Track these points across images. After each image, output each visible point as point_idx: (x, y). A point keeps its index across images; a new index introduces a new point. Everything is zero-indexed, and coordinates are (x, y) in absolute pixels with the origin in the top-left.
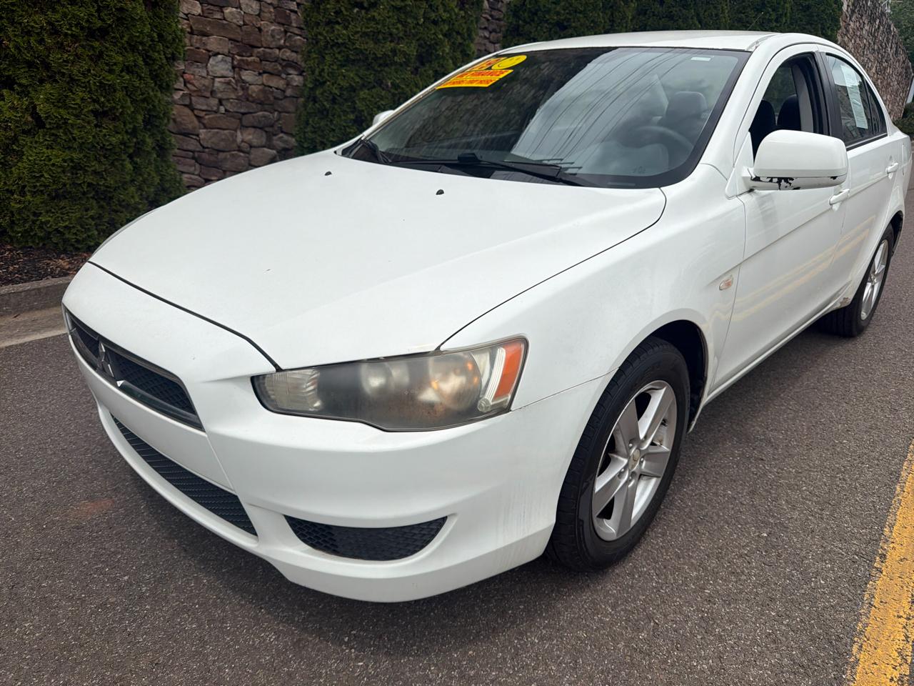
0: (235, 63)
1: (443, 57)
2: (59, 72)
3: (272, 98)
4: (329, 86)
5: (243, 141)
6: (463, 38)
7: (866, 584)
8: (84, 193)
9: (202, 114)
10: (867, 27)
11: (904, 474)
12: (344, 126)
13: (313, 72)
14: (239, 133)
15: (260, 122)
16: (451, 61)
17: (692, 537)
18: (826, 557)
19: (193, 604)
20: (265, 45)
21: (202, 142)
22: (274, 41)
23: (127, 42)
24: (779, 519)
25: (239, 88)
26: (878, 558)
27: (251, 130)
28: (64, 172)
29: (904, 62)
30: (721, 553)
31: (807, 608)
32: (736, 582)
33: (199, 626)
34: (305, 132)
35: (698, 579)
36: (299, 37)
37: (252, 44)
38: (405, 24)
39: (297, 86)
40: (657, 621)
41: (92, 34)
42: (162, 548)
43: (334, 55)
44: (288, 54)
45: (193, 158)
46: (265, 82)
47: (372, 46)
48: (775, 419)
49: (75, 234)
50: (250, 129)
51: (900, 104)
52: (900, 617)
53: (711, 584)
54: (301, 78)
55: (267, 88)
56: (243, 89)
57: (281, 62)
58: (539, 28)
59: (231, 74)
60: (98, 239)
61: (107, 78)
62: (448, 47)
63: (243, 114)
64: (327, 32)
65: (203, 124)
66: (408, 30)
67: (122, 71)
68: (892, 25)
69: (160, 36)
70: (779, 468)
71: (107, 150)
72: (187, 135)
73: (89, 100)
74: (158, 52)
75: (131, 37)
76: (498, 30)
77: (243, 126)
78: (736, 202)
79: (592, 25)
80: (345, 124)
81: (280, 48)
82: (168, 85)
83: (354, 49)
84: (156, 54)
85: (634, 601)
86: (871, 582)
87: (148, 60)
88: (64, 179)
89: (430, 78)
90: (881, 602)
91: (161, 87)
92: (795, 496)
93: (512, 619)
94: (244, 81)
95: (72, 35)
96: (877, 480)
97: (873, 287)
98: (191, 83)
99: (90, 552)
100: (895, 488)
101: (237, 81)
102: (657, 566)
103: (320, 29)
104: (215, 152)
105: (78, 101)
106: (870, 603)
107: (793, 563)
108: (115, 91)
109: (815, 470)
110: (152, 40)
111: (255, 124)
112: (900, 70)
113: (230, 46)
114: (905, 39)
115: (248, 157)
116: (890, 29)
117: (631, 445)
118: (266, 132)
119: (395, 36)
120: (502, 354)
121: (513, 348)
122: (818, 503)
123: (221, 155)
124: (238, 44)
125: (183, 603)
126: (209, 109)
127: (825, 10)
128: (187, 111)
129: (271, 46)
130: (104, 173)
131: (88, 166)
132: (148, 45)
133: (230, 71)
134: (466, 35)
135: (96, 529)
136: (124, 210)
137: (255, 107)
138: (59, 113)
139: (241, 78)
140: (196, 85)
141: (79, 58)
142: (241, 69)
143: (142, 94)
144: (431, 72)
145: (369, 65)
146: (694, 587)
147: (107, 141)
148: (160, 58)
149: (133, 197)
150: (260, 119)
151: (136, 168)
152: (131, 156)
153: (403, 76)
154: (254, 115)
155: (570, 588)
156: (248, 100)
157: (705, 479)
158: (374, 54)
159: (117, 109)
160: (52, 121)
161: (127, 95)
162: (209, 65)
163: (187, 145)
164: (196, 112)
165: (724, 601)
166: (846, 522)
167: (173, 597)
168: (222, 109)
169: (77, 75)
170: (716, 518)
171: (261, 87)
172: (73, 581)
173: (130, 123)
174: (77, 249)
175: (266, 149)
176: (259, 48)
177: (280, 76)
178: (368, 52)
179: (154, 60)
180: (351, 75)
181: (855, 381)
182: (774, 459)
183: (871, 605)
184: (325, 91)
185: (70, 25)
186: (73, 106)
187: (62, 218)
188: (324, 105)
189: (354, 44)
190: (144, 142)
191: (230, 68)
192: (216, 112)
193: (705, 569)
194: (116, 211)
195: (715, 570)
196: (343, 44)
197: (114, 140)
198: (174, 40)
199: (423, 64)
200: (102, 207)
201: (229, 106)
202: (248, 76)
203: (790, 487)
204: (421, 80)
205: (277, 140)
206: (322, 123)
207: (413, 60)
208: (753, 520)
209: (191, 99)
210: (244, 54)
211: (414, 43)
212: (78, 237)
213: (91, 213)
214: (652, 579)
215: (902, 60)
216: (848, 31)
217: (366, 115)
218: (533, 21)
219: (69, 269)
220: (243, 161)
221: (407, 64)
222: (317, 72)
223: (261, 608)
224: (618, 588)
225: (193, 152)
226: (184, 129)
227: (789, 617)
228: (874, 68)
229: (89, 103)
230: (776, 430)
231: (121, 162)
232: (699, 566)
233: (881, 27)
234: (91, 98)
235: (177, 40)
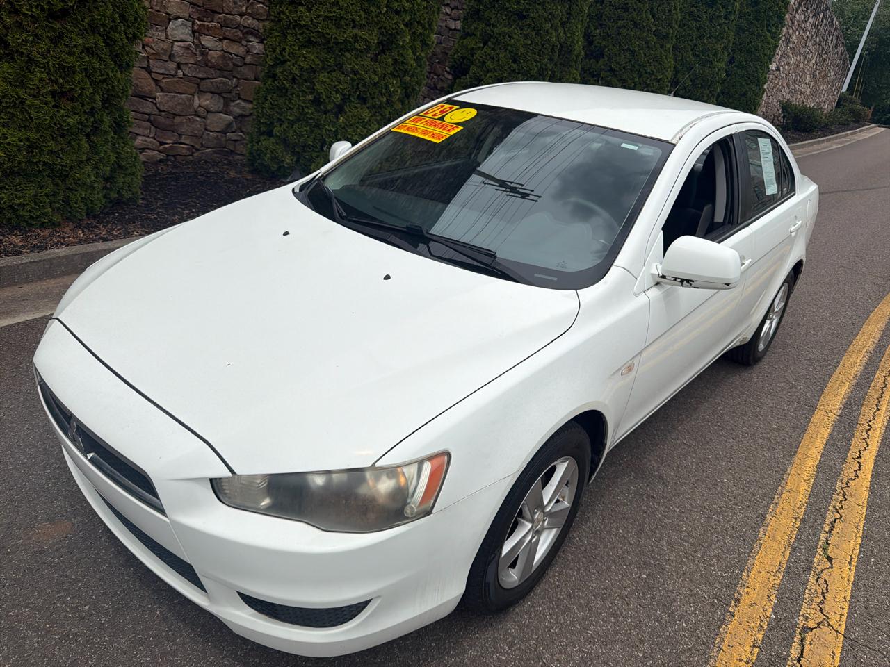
0: (196, 28)
1: (403, 47)
2: (17, 51)
3: (231, 65)
4: (289, 66)
5: (200, 106)
6: (424, 28)
7: (719, 628)
8: (39, 171)
9: (160, 78)
10: (811, 20)
11: (768, 517)
12: (302, 106)
13: (274, 50)
14: (196, 98)
15: (218, 88)
16: (410, 51)
17: (583, 577)
18: (691, 600)
19: (148, 636)
20: (226, 11)
21: (158, 105)
22: (236, 7)
23: (89, 24)
24: (658, 560)
25: (198, 53)
26: (733, 602)
27: (209, 96)
28: (19, 150)
29: (842, 54)
30: (605, 594)
31: (669, 650)
32: (615, 623)
33: (153, 659)
34: (263, 108)
35: (583, 619)
36: (261, 5)
37: (214, 9)
38: (367, 12)
39: (257, 54)
40: (545, 661)
41: (52, 15)
42: (118, 577)
43: (296, 35)
44: (250, 21)
45: (149, 120)
46: (225, 48)
47: (335, 30)
48: (670, 453)
49: (30, 211)
50: (208, 94)
51: (835, 93)
52: (741, 660)
53: (594, 625)
54: (261, 46)
55: (226, 54)
56: (202, 54)
57: (242, 29)
58: (499, 15)
59: (190, 39)
60: (52, 216)
61: (67, 60)
62: (409, 37)
63: (202, 79)
64: (290, 12)
65: (161, 88)
66: (370, 18)
67: (81, 53)
68: (835, 19)
69: (122, 17)
70: (666, 507)
71: (63, 130)
72: (143, 97)
73: (48, 81)
74: (120, 33)
75: (92, 20)
76: (460, 8)
77: (200, 91)
78: (642, 299)
79: (550, 17)
80: (302, 104)
81: (241, 15)
82: (128, 65)
83: (316, 32)
84: (117, 35)
85: (528, 640)
86: (724, 626)
87: (109, 41)
88: (20, 158)
89: (389, 66)
90: (729, 646)
91: (120, 67)
92: (675, 536)
93: (424, 657)
94: (203, 46)
95: (32, 16)
96: (746, 523)
97: (771, 323)
98: (149, 46)
99: (53, 579)
100: (759, 532)
101: (197, 46)
102: (551, 605)
103: (283, 8)
104: (171, 116)
105: (36, 82)
106: (719, 647)
107: (664, 605)
108: (74, 73)
109: (696, 510)
110: (114, 21)
111: (213, 90)
112: (838, 61)
113: (191, 10)
114: (847, 29)
115: (204, 122)
116: (832, 22)
117: (536, 511)
118: (224, 98)
119: (357, 23)
120: (427, 468)
121: (437, 461)
122: (692, 544)
123: (178, 119)
124: (198, 8)
125: (138, 635)
126: (167, 73)
127: (772, 7)
128: (144, 73)
129: (232, 13)
130: (60, 152)
131: (44, 146)
132: (109, 26)
133: (190, 35)
134: (427, 26)
135: (57, 554)
136: (79, 188)
137: (213, 72)
138: (17, 93)
139: (200, 42)
140: (154, 48)
141: (38, 39)
142: (201, 34)
143: (102, 75)
144: (390, 60)
145: (330, 48)
146: (579, 628)
147: (65, 121)
148: (121, 39)
149: (88, 176)
150: (219, 85)
151: (92, 145)
152: (88, 135)
153: (362, 63)
154: (212, 80)
155: (476, 625)
156: (207, 66)
157: (602, 516)
158: (335, 38)
159: (76, 91)
160: (8, 100)
161: (86, 76)
162: (168, 28)
163: (143, 108)
164: (153, 75)
165: (602, 642)
166: (714, 566)
167: (129, 629)
168: (180, 73)
169: (36, 56)
170: (606, 558)
171: (221, 53)
172: (38, 611)
173: (88, 104)
174: (31, 225)
175: (221, 114)
176: (220, 13)
177: (240, 42)
178: (330, 36)
179: (115, 41)
180: (311, 57)
181: (744, 415)
182: (663, 497)
183: (720, 648)
184: (285, 71)
185: (31, 6)
186: (31, 87)
187: (16, 195)
188: (283, 84)
189: (317, 27)
190: (102, 121)
191: (190, 32)
192: (173, 76)
193: (591, 610)
194: (71, 190)
195: (599, 610)
196: (304, 26)
197: (71, 120)
198: (135, 19)
199: (383, 52)
200: (57, 185)
201: (187, 71)
202: (207, 41)
203: (672, 527)
204: (380, 67)
205: (234, 106)
206: (281, 101)
207: (373, 48)
208: (636, 561)
209: (148, 62)
210: (205, 19)
211: (376, 31)
212: (32, 215)
213: (46, 191)
214: (546, 619)
215: (840, 52)
216: (793, 23)
217: (324, 97)
218: (494, 7)
219: (22, 247)
220: (199, 126)
221: (368, 49)
222: (278, 51)
223: (208, 642)
224: (517, 627)
225: (149, 115)
226: (141, 92)
227: (653, 659)
228: (814, 59)
229: (47, 84)
230: (669, 466)
231: (77, 142)
232: (586, 606)
233: (825, 21)
234: (49, 79)
235: (139, 20)
